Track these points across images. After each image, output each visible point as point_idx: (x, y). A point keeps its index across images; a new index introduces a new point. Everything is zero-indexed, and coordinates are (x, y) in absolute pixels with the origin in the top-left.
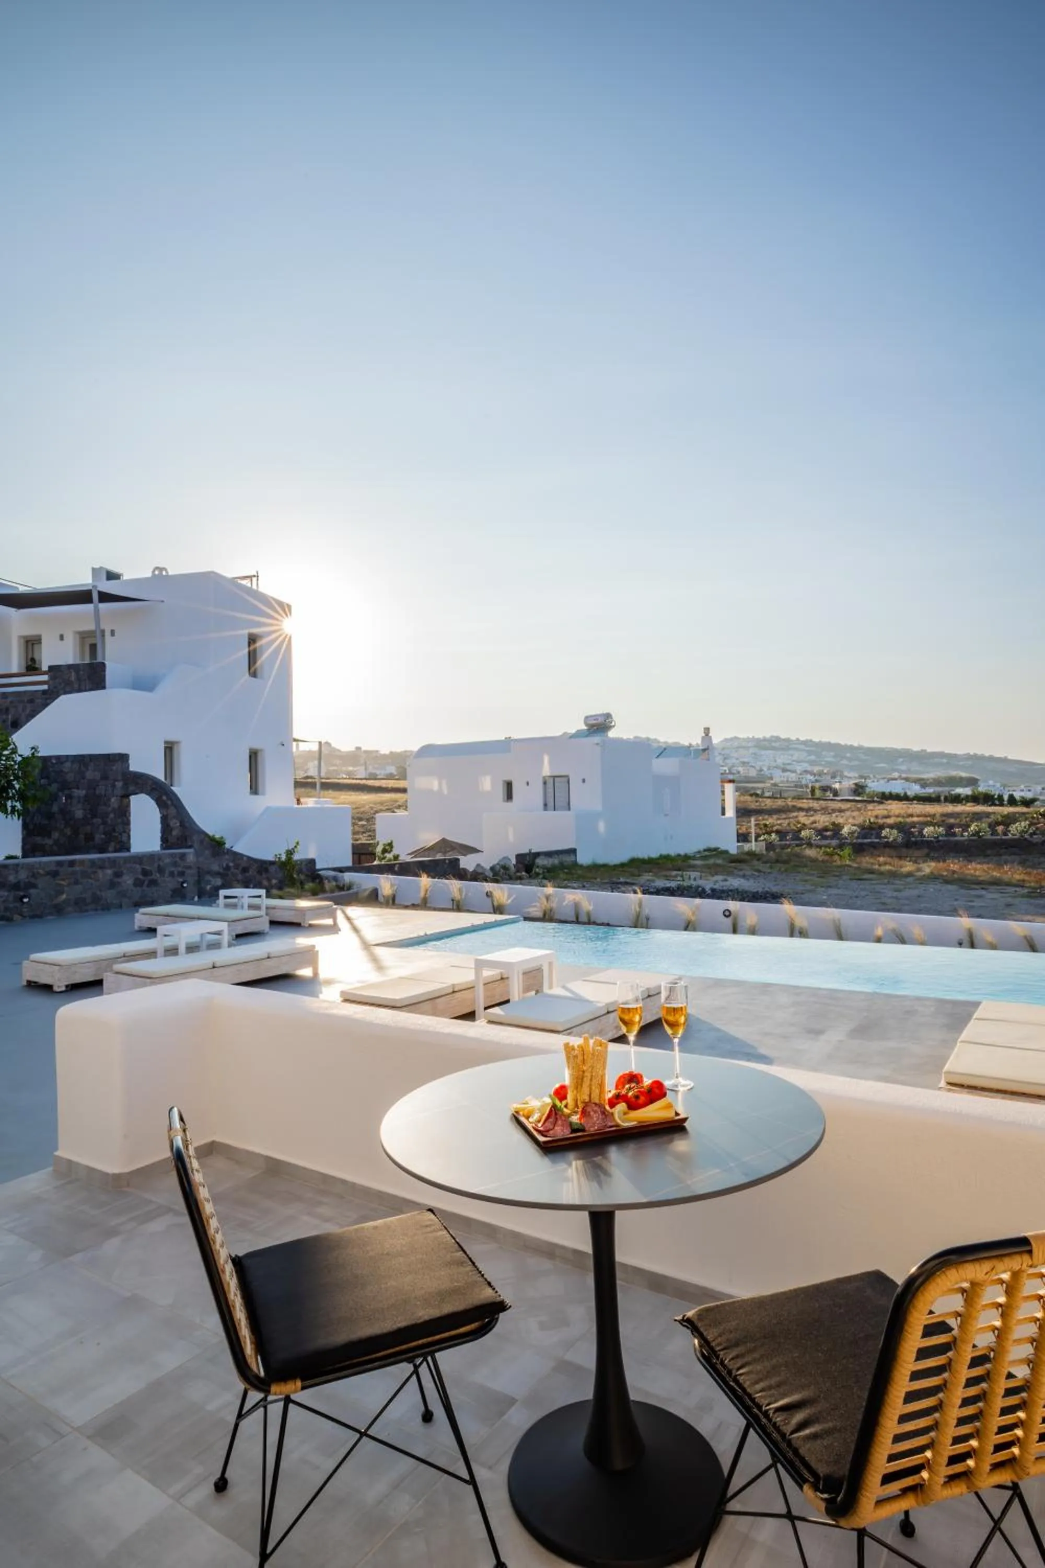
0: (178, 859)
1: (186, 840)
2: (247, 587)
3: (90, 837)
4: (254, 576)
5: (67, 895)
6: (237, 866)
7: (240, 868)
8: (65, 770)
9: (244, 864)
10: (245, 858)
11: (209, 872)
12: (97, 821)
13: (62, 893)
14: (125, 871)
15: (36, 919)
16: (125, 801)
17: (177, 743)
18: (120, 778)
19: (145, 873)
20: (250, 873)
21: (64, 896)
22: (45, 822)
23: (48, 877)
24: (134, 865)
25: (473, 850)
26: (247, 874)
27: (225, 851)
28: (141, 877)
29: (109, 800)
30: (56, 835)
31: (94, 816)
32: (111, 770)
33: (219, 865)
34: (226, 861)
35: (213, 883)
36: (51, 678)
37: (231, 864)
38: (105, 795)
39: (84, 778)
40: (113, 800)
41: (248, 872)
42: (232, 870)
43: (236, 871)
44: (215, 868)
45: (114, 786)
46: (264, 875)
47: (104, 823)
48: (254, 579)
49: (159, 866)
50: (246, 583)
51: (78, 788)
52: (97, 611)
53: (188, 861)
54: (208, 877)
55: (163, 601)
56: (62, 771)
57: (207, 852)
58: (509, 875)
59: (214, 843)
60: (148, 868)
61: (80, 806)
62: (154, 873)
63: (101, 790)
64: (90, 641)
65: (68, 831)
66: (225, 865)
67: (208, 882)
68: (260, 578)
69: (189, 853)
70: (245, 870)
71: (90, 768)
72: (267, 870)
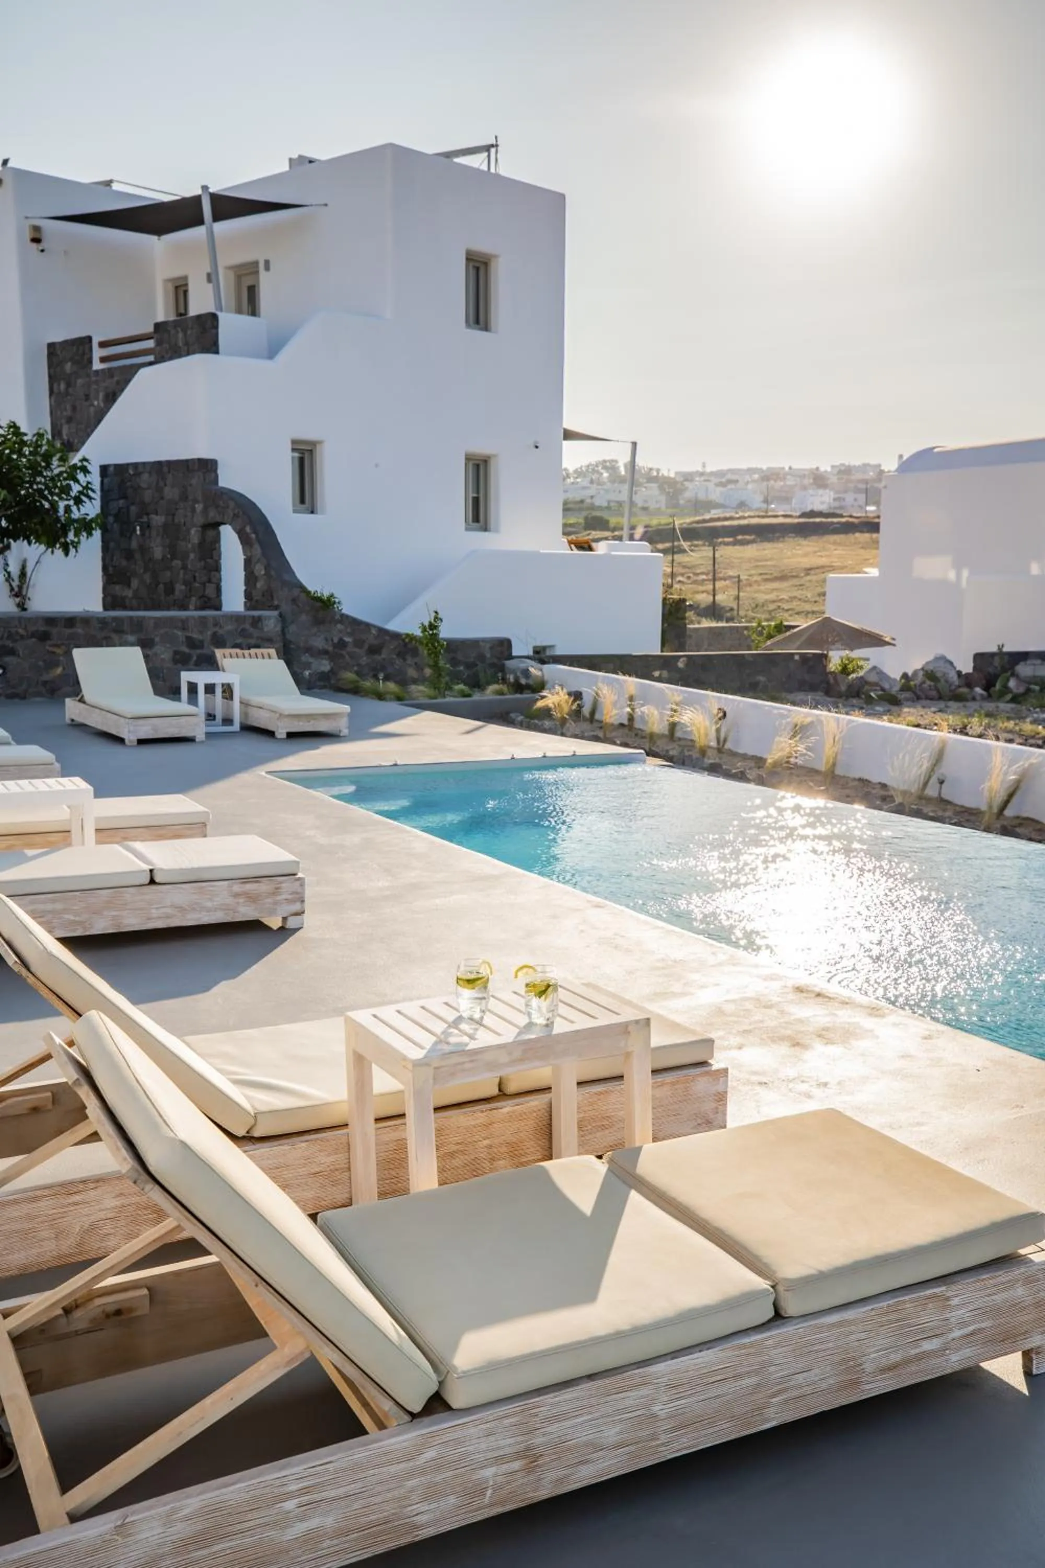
0: (247, 626)
1: (272, 597)
2: (478, 171)
3: (170, 589)
4: (492, 146)
5: (64, 669)
6: (359, 643)
7: (366, 646)
8: (144, 485)
9: (371, 639)
10: (374, 631)
11: (309, 650)
12: (177, 563)
13: (57, 665)
14: (157, 639)
15: (16, 700)
16: (211, 533)
17: (320, 442)
18: (200, 498)
19: (192, 643)
20: (383, 656)
21: (59, 670)
22: (124, 563)
23: (34, 640)
24: (175, 631)
25: (876, 641)
26: (378, 658)
27: (338, 617)
28: (185, 649)
29: (188, 531)
30: (135, 583)
31: (174, 557)
32: (191, 485)
33: (326, 639)
34: (338, 632)
35: (314, 666)
36: (159, 343)
37: (347, 639)
38: (185, 524)
39: (162, 498)
40: (193, 531)
41: (380, 654)
42: (350, 648)
43: (357, 650)
44: (319, 643)
45: (193, 510)
46: (410, 660)
47: (184, 567)
48: (493, 150)
49: (215, 634)
50: (477, 161)
51: (157, 514)
52: (211, 234)
53: (266, 629)
54: (305, 658)
55: (326, 205)
56: (139, 487)
57: (304, 617)
58: (938, 691)
59: (319, 604)
60: (195, 636)
61: (158, 540)
62: (206, 644)
63: (179, 519)
64: (247, 281)
65: (147, 578)
66: (336, 640)
67: (308, 666)
68: (499, 148)
69: (269, 618)
70: (374, 650)
71: (168, 482)
72: (415, 652)
